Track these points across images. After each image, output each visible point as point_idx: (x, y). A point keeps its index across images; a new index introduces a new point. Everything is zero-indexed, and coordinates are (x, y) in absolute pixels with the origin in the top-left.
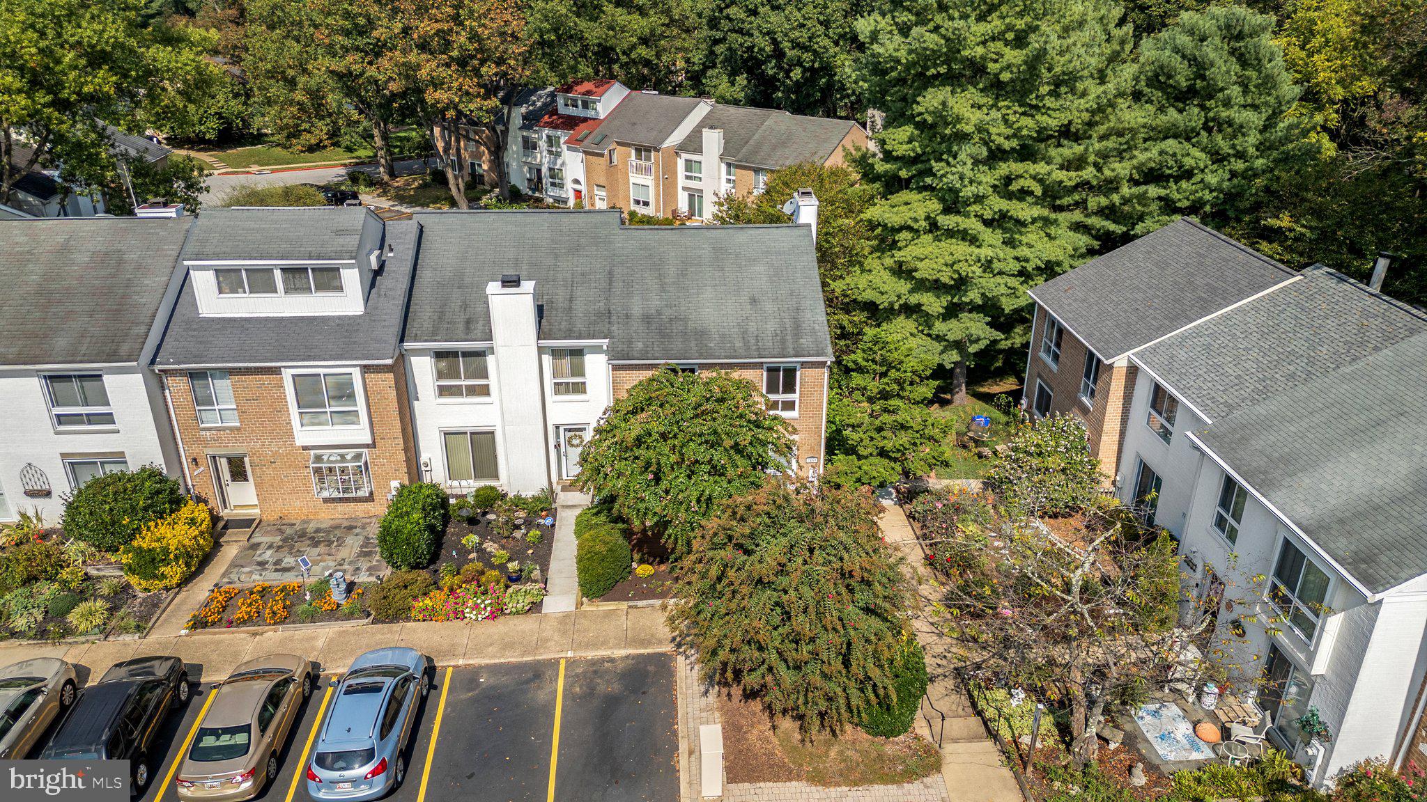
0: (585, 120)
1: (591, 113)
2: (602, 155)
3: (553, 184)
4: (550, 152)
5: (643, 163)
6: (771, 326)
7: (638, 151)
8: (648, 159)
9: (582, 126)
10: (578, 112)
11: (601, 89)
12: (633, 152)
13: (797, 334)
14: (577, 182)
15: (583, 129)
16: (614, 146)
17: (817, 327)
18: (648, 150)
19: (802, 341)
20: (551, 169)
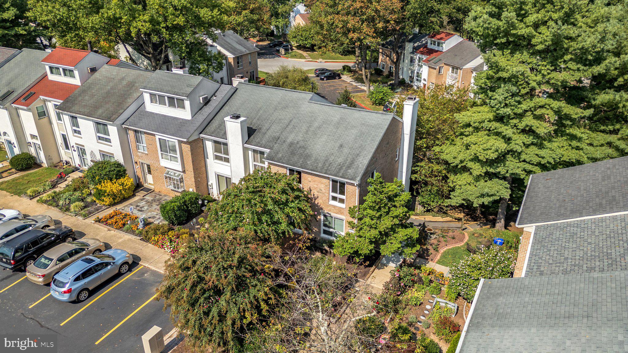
0: (437, 51)
1: (440, 49)
2: (435, 69)
3: (417, 80)
4: (419, 65)
5: (454, 75)
6: (340, 160)
7: (453, 68)
8: (456, 73)
9: (434, 54)
10: (435, 48)
11: (448, 37)
12: (451, 69)
13: (349, 167)
14: (425, 80)
15: (434, 55)
16: (443, 65)
17: (360, 166)
18: (457, 68)
19: (349, 171)
20: (418, 73)
